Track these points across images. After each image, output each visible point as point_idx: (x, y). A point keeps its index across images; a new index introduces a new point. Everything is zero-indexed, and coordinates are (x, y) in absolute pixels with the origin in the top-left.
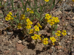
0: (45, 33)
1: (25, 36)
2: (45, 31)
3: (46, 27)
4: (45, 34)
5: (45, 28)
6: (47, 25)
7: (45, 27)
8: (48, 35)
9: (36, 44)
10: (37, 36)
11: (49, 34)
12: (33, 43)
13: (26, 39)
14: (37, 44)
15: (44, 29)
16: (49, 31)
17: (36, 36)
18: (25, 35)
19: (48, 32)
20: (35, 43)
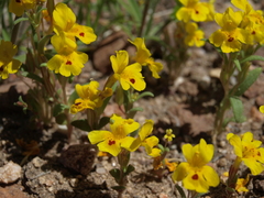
0: (177, 114)
1: (49, 133)
2: (175, 102)
3: (180, 80)
4: (178, 122)
5: (173, 89)
6: (186, 70)
7: (173, 79)
8: (196, 130)
9: (120, 189)
10: (131, 126)
11: (199, 123)
12: (98, 182)
13: (52, 153)
14: (130, 187)
15: (166, 93)
16: (199, 103)
17: (120, 132)
18: (47, 128)
19: (195, 106)
20: (111, 182)
